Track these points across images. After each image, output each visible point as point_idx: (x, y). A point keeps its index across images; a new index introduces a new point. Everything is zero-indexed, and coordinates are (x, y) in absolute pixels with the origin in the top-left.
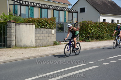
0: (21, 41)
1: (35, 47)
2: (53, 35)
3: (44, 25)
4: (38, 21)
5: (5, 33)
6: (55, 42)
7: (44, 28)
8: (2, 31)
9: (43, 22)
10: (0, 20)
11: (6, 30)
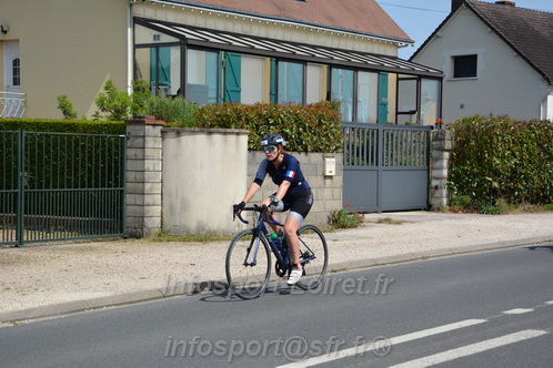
0: (185, 206)
2: (328, 181)
3: (287, 134)
4: (260, 116)
5: (116, 174)
6: (340, 213)
8: (104, 163)
9: (283, 122)
10: (97, 113)
11: (122, 159)
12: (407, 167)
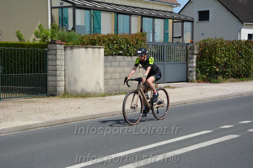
0: (76, 81)
1: (105, 94)
2: (141, 69)
3: (122, 48)
4: (110, 40)
5: (43, 67)
7: (122, 55)
8: (38, 62)
9: (120, 42)
10: (35, 39)
11: (46, 60)
12: (178, 62)
